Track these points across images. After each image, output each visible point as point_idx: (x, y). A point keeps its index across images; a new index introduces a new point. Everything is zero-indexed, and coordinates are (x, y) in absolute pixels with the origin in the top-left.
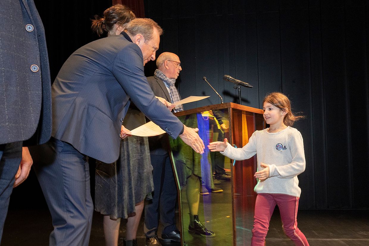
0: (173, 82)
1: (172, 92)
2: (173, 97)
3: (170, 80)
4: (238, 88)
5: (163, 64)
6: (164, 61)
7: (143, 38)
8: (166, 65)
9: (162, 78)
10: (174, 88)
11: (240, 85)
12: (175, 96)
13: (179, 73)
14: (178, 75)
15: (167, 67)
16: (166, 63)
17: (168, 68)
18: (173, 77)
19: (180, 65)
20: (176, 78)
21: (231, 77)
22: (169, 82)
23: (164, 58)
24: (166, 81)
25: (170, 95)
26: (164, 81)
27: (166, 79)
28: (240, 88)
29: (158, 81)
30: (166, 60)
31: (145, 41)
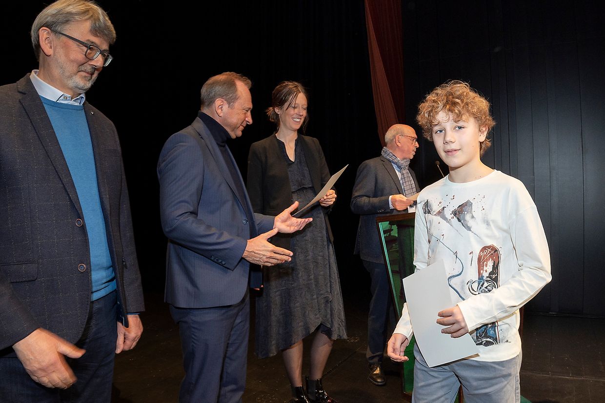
0: (406, 163)
1: (404, 178)
2: (404, 184)
3: (403, 162)
5: (393, 140)
6: (394, 137)
7: (225, 102)
8: (397, 141)
9: (390, 159)
10: (406, 171)
12: (407, 183)
13: (415, 150)
14: (414, 154)
15: (398, 144)
16: (397, 139)
17: (400, 145)
18: (407, 157)
19: (417, 141)
20: (412, 157)
22: (400, 165)
23: (395, 132)
24: (396, 163)
25: (401, 182)
26: (394, 163)
27: (396, 161)
29: (384, 163)
30: (397, 134)
31: (229, 105)
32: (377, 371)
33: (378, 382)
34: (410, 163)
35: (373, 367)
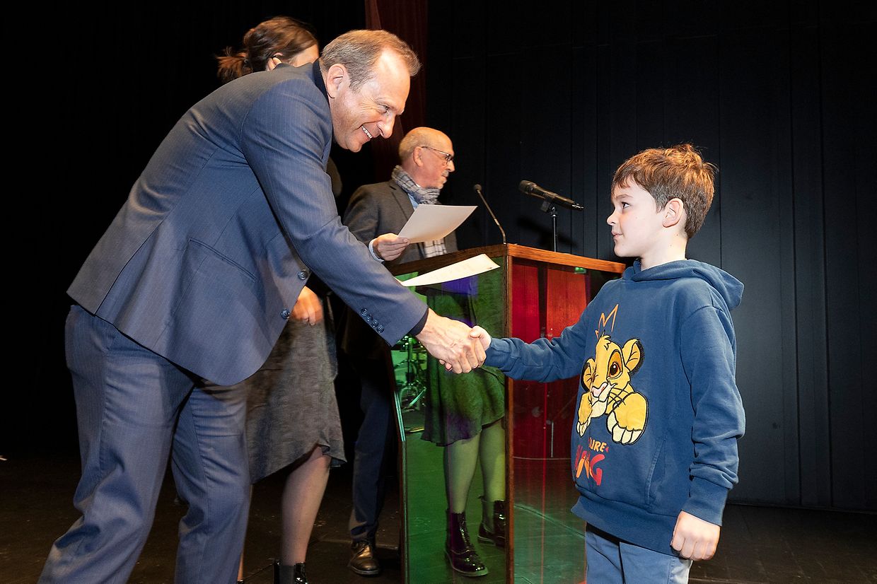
0: (429, 195)
3: (424, 192)
5: (411, 153)
6: (414, 148)
8: (416, 157)
13: (447, 176)
16: (417, 152)
17: (420, 164)
18: (433, 184)
21: (535, 186)
22: (421, 196)
23: (416, 141)
26: (409, 193)
27: (412, 189)
30: (418, 145)
32: (366, 553)
33: (366, 570)
34: (439, 196)
35: (359, 547)
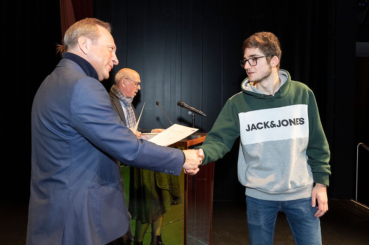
0: (130, 101)
1: (129, 114)
3: (128, 100)
4: (193, 116)
7: (88, 39)
10: (131, 108)
11: (194, 113)
14: (135, 95)
17: (124, 87)
18: (130, 96)
20: (133, 97)
26: (121, 100)
28: (194, 115)
29: (113, 100)
31: (93, 41)
